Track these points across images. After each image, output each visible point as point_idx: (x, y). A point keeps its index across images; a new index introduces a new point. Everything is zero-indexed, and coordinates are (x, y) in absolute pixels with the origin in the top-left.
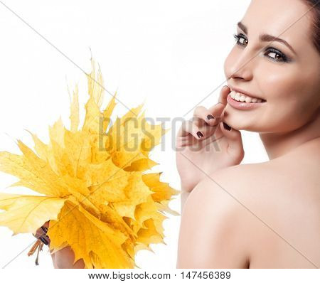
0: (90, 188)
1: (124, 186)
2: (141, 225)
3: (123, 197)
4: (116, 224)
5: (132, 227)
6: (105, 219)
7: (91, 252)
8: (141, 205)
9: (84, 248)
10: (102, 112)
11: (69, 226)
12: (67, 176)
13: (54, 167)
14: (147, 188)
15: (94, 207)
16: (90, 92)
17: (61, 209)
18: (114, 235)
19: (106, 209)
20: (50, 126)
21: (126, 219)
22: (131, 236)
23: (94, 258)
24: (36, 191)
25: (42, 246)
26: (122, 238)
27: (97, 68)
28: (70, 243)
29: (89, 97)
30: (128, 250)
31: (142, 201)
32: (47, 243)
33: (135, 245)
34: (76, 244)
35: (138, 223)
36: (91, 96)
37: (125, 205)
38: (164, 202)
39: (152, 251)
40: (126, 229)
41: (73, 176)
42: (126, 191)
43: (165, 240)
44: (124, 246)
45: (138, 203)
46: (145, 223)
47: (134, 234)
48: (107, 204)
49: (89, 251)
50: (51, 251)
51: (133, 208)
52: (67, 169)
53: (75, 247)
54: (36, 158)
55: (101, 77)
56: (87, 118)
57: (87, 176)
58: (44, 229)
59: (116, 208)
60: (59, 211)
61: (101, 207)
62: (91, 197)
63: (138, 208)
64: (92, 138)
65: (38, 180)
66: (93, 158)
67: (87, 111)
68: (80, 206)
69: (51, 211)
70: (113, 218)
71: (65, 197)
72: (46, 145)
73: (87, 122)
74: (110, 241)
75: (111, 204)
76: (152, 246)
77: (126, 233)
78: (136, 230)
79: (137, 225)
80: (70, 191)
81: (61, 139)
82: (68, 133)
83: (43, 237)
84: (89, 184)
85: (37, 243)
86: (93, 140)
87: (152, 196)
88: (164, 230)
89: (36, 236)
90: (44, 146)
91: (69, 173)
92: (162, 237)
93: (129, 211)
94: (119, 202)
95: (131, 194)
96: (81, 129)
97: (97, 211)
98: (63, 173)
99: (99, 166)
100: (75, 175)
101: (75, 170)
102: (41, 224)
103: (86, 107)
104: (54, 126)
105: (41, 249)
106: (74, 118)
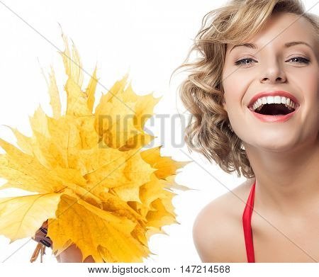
0: (86, 177)
1: (122, 167)
2: (149, 207)
3: (124, 180)
4: (121, 211)
5: (139, 211)
6: (108, 207)
7: (99, 246)
8: (145, 185)
9: (90, 243)
10: (85, 91)
11: (71, 222)
12: (58, 168)
13: (42, 160)
14: (149, 166)
15: (93, 197)
16: (68, 72)
17: (59, 205)
18: (121, 223)
19: (108, 197)
20: (30, 117)
21: (131, 204)
22: (139, 221)
23: (103, 253)
24: (28, 190)
25: (44, 249)
26: (130, 225)
27: (70, 43)
28: (74, 240)
29: (67, 77)
30: (139, 237)
31: (145, 181)
32: (49, 245)
33: (146, 230)
34: (81, 241)
35: (145, 206)
36: (70, 75)
37: (127, 188)
38: (169, 178)
39: (166, 234)
40: (133, 215)
41: (65, 167)
42: (126, 172)
43: (178, 219)
44: (134, 234)
45: (141, 184)
46: (153, 204)
47: (143, 218)
48: (108, 190)
49: (96, 245)
50: (55, 253)
51: (137, 190)
52: (57, 160)
53: (80, 244)
54: (21, 154)
55: (77, 53)
56: (69, 100)
57: (80, 164)
58: (43, 230)
59: (118, 193)
60: (56, 208)
61: (101, 195)
62: (88, 186)
63: (143, 189)
64: (78, 121)
65: (28, 177)
66: (83, 143)
67: (68, 93)
68: (78, 198)
69: (48, 209)
70: (116, 205)
71: (60, 192)
72: (30, 138)
73: (70, 105)
74: (118, 231)
75: (111, 190)
76: (165, 228)
77: (134, 219)
78: (144, 213)
79: (145, 208)
80: (65, 183)
81: (44, 129)
82: (50, 120)
83: (44, 239)
84: (84, 172)
85: (39, 247)
86: (79, 124)
87: (156, 173)
88: (174, 208)
89: (36, 239)
90: (27, 139)
91: (60, 164)
92: (174, 216)
93: (132, 195)
94: (120, 186)
95: (131, 176)
96: (65, 113)
97: (98, 200)
98: (54, 165)
99: (92, 151)
100: (67, 166)
101: (66, 159)
102: (39, 225)
103: (66, 88)
104: (35, 115)
105: (44, 253)
106: (55, 103)
